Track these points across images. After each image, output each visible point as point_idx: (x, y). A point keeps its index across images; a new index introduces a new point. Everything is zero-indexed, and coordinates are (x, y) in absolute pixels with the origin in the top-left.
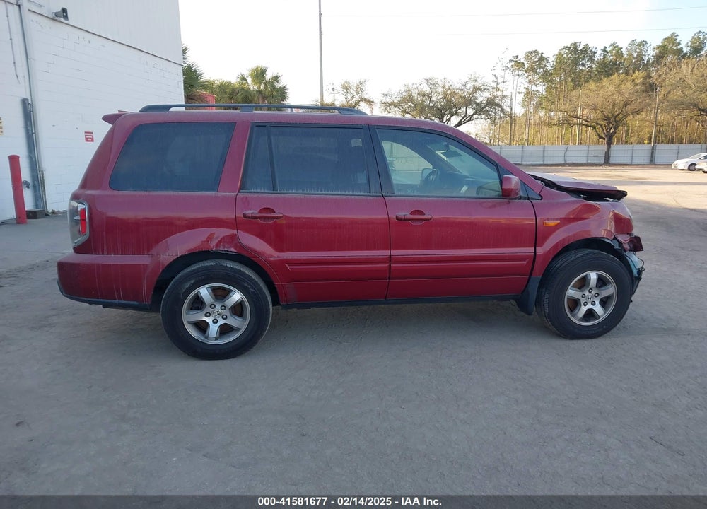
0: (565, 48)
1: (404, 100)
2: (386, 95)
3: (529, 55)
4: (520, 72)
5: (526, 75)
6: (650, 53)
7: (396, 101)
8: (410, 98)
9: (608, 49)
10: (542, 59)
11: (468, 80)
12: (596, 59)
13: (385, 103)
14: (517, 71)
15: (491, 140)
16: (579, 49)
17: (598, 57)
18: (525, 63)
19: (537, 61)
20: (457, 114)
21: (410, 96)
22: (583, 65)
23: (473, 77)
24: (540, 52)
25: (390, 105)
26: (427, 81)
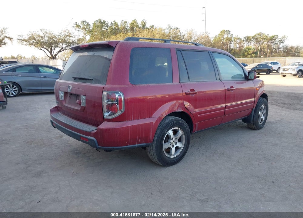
0: (96, 21)
1: (30, 39)
2: (20, 36)
3: (83, 22)
4: (79, 29)
5: (82, 31)
6: (128, 26)
7: (26, 39)
8: (34, 38)
9: (113, 23)
10: (88, 24)
11: (62, 31)
12: (109, 26)
13: (19, 40)
14: (78, 29)
15: (66, 59)
16: (102, 22)
17: (110, 25)
18: (81, 25)
19: (86, 25)
20: (58, 47)
21: (34, 37)
22: (105, 28)
23: (64, 30)
24: (87, 22)
25: (23, 40)
26: (42, 30)
